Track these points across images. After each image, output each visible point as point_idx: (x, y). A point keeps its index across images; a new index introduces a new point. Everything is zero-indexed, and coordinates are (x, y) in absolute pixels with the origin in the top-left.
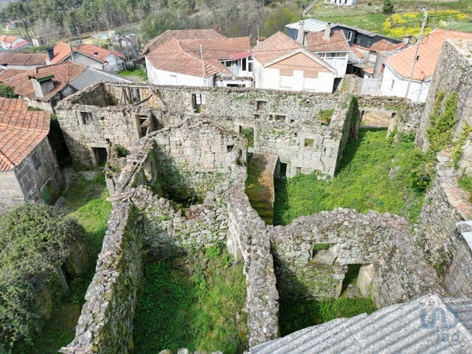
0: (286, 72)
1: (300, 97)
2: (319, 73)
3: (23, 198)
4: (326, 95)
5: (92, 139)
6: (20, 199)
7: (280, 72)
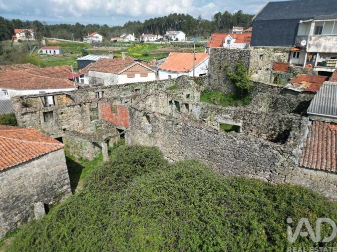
0: (131, 76)
1: (156, 83)
2: (148, 74)
3: (67, 170)
4: (167, 80)
5: (51, 133)
6: (65, 171)
7: (128, 76)
